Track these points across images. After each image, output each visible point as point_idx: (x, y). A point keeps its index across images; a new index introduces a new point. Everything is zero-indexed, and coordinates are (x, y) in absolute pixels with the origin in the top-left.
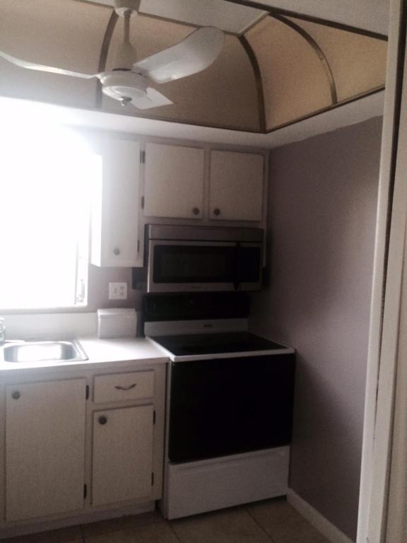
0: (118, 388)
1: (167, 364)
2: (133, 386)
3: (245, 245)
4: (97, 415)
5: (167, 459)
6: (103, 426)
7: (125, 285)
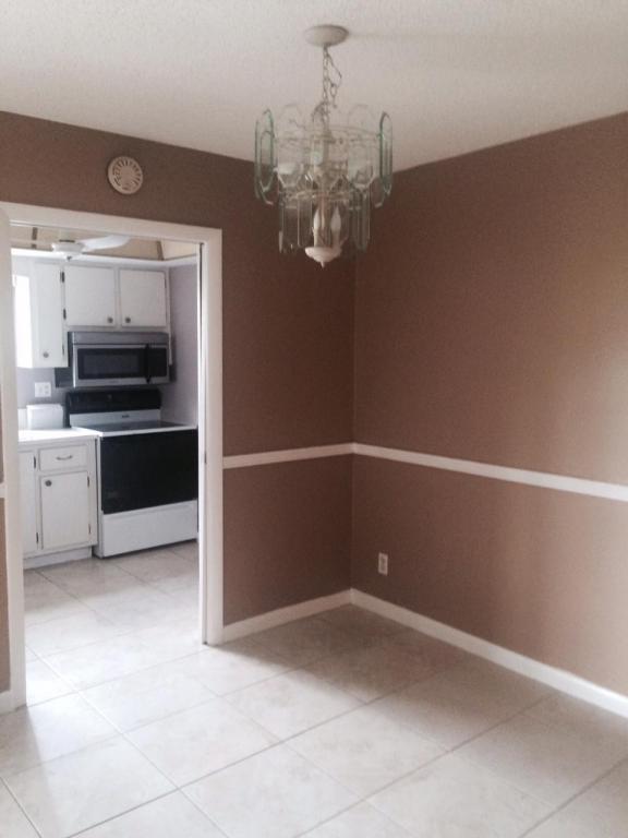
0: (59, 459)
1: (96, 440)
2: (71, 457)
3: (153, 346)
4: (44, 480)
5: (101, 512)
6: (48, 488)
7: (49, 384)
